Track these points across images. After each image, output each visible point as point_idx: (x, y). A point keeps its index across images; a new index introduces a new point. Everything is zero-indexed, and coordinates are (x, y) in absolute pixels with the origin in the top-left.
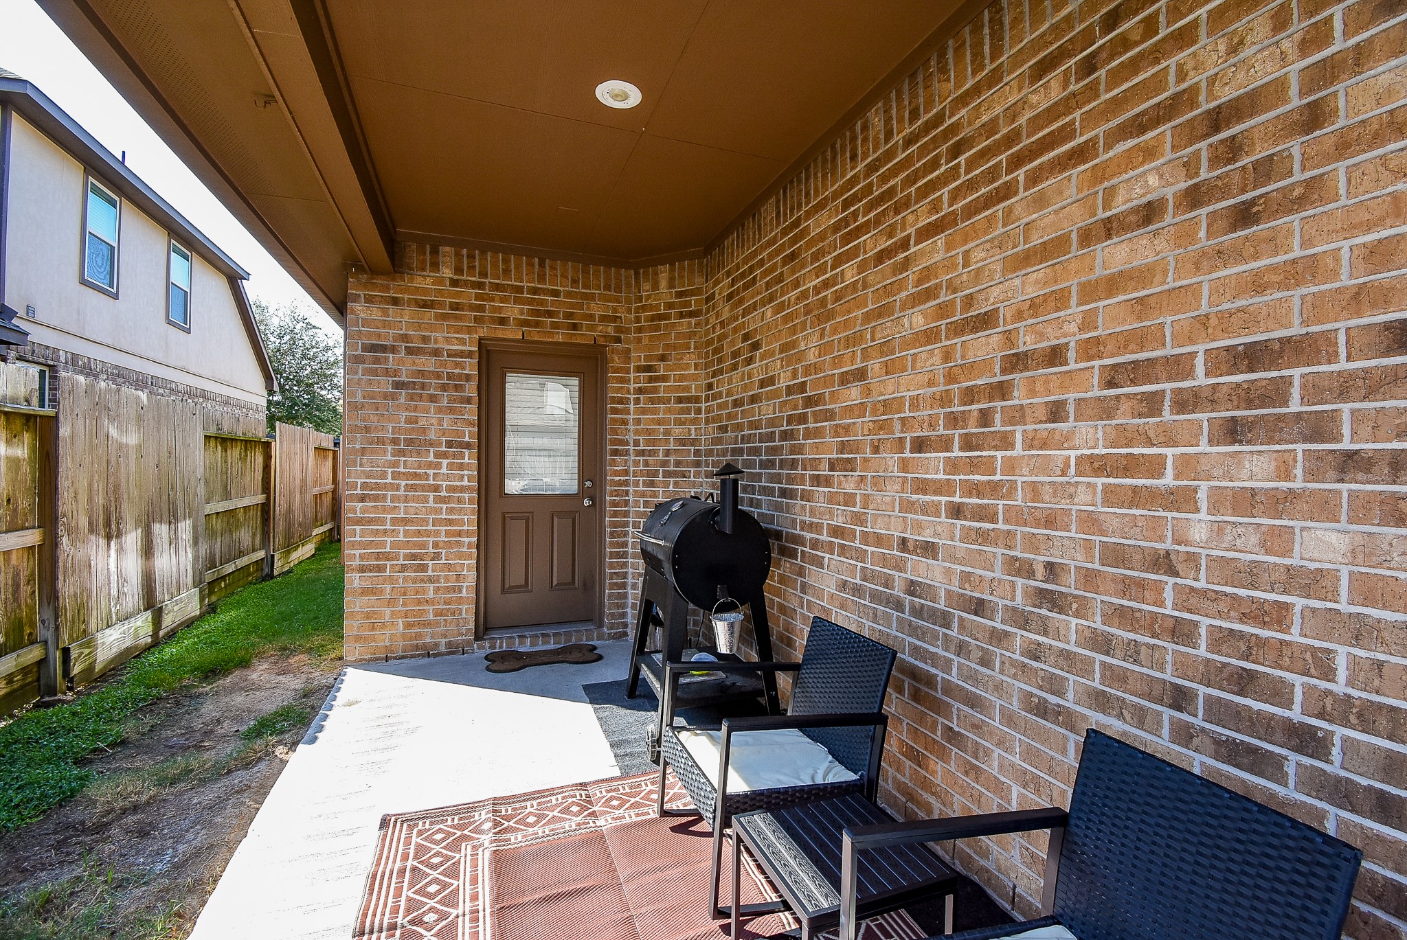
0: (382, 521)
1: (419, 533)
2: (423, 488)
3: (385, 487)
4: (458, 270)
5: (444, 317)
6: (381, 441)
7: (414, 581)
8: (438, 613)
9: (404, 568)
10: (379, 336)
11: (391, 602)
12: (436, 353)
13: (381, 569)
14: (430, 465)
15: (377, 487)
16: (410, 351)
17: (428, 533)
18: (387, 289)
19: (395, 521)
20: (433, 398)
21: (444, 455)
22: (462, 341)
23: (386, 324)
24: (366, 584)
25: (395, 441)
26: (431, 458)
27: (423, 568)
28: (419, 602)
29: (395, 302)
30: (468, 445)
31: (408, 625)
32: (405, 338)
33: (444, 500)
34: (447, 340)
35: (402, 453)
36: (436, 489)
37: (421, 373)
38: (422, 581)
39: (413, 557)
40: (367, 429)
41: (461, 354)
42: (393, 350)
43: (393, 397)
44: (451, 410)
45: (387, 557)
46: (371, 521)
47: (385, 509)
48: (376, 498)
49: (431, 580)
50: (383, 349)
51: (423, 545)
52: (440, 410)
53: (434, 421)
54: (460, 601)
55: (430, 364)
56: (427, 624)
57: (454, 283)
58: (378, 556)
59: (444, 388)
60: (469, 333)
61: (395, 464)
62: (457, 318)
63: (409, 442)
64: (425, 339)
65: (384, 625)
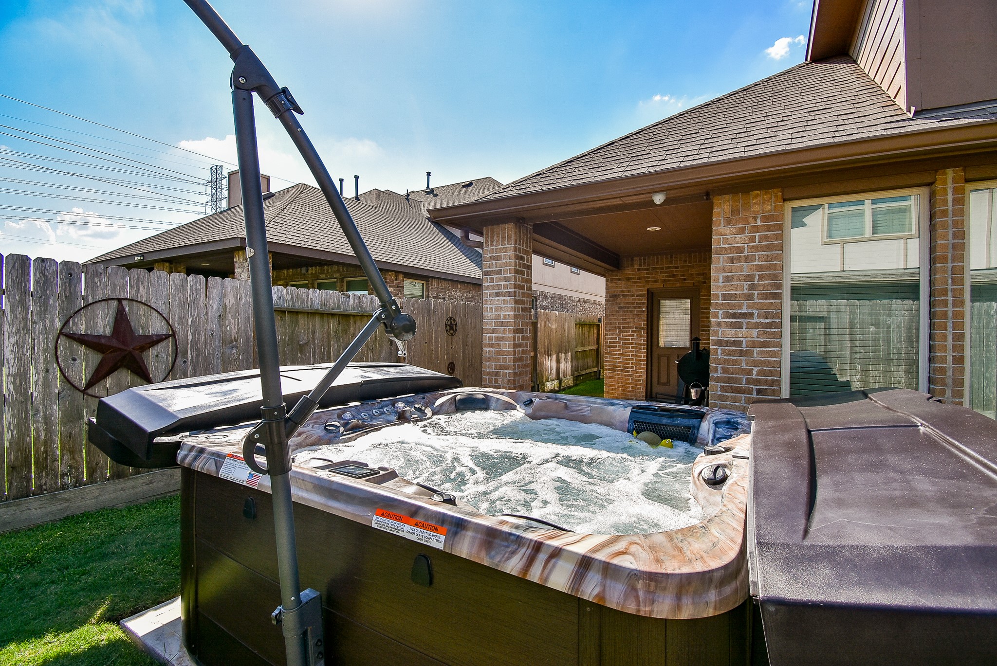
0: (615, 354)
1: (627, 359)
2: (628, 343)
3: (616, 343)
4: (640, 265)
5: (635, 283)
6: (615, 327)
7: (625, 375)
8: (633, 388)
9: (622, 371)
10: (614, 292)
11: (618, 382)
12: (633, 296)
13: (615, 370)
14: (630, 335)
15: (614, 342)
16: (624, 296)
17: (629, 359)
18: (617, 275)
19: (619, 355)
20: (631, 312)
21: (635, 332)
22: (641, 291)
23: (617, 288)
24: (611, 375)
25: (619, 327)
26: (631, 333)
27: (628, 371)
28: (627, 383)
29: (619, 279)
30: (643, 328)
31: (623, 391)
32: (623, 291)
33: (635, 348)
34: (636, 291)
35: (621, 331)
36: (632, 344)
37: (627, 303)
38: (628, 376)
39: (625, 367)
40: (611, 323)
41: (641, 295)
42: (619, 296)
43: (618, 312)
44: (638, 316)
45: (617, 366)
46: (612, 354)
47: (616, 350)
48: (613, 346)
49: (631, 376)
50: (615, 296)
51: (628, 363)
52: (633, 316)
53: (632, 320)
54: (640, 385)
55: (630, 300)
56: (629, 391)
57: (639, 270)
58: (614, 366)
59: (635, 308)
60: (644, 287)
61: (620, 335)
62: (639, 282)
63: (623, 327)
64: (629, 291)
65: (616, 390)
